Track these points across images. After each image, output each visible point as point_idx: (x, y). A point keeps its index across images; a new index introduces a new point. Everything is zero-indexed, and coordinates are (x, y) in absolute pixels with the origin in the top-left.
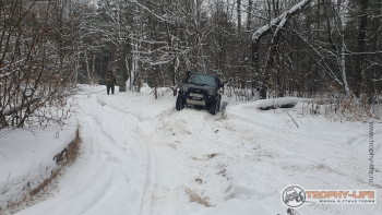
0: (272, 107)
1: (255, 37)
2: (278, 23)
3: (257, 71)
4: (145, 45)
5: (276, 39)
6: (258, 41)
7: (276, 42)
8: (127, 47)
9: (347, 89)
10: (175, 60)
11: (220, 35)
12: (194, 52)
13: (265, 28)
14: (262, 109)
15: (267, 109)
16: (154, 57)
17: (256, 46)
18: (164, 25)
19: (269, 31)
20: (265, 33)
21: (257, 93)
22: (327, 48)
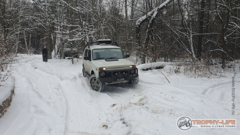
0: (150, 69)
1: (137, 23)
2: (152, 15)
3: (140, 45)
4: (65, 28)
5: (151, 25)
6: (139, 26)
7: (151, 27)
8: (53, 29)
9: (194, 56)
10: (85, 38)
11: (115, 22)
12: (98, 33)
13: (144, 17)
14: (143, 70)
15: (147, 70)
16: (71, 35)
17: (138, 29)
18: (78, 15)
19: (146, 19)
20: (144, 21)
21: (139, 60)
22: (182, 30)
